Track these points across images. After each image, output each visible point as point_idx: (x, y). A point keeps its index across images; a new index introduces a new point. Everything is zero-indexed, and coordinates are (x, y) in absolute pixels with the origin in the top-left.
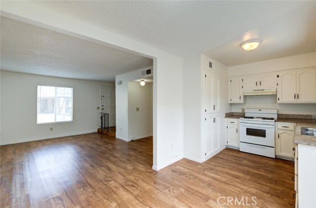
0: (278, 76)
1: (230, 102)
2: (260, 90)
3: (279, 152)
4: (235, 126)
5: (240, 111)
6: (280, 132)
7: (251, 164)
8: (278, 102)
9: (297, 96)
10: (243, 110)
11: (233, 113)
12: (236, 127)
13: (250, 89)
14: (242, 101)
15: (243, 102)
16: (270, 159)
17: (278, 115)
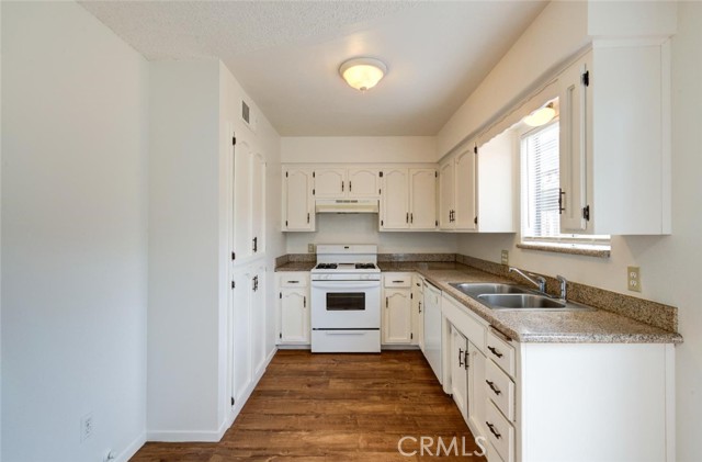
0: (381, 174)
1: (284, 229)
2: (348, 201)
3: (387, 335)
4: (300, 290)
5: (304, 250)
6: (389, 293)
7: (348, 386)
8: (381, 229)
9: (409, 218)
10: (313, 248)
11: (288, 255)
12: (303, 293)
13: (328, 198)
14: (311, 227)
15: (313, 230)
16: (373, 357)
17: (379, 256)
